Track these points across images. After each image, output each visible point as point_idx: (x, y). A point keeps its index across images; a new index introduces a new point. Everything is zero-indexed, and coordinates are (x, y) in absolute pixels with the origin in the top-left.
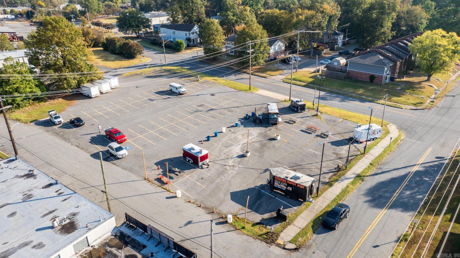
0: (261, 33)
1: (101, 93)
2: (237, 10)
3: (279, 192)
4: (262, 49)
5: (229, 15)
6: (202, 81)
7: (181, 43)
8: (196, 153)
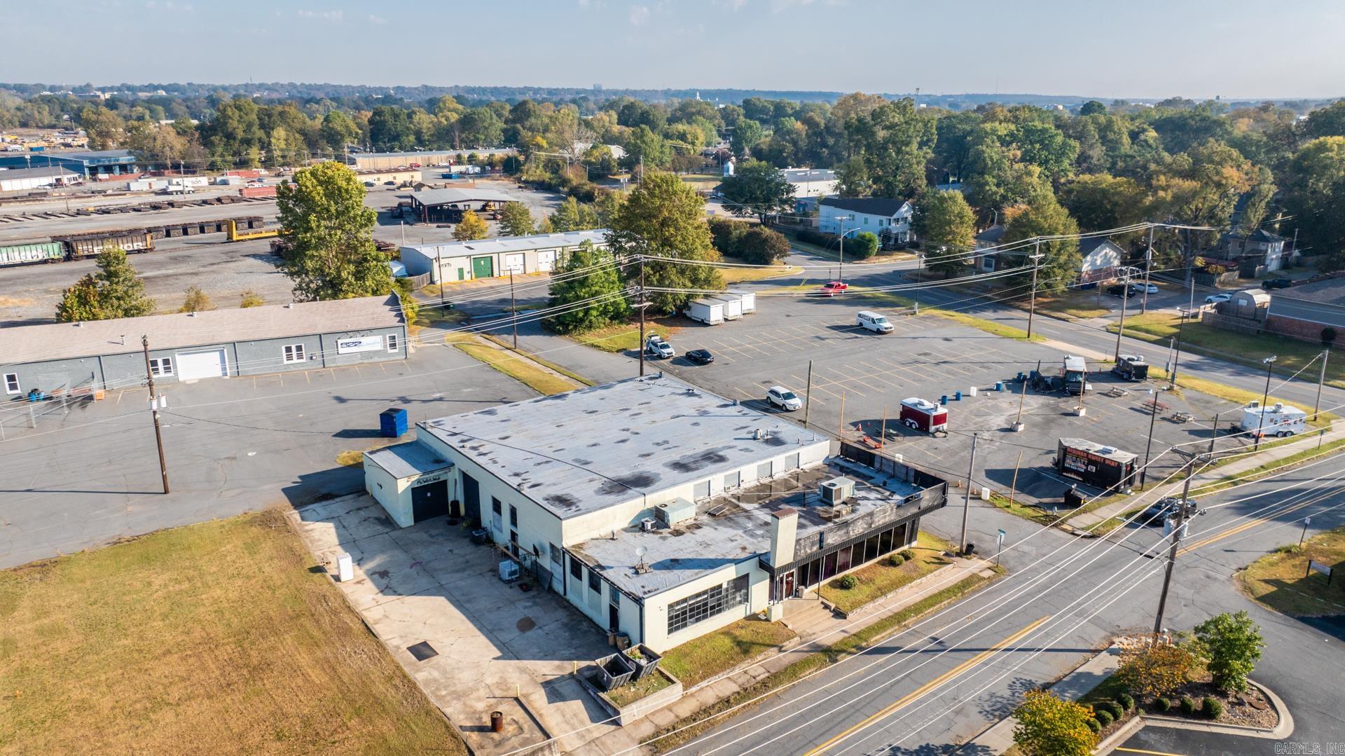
0: (1064, 225)
1: (726, 320)
2: (1009, 172)
3: (1073, 476)
4: (1063, 258)
5: (987, 183)
6: (921, 314)
7: (870, 240)
8: (927, 410)
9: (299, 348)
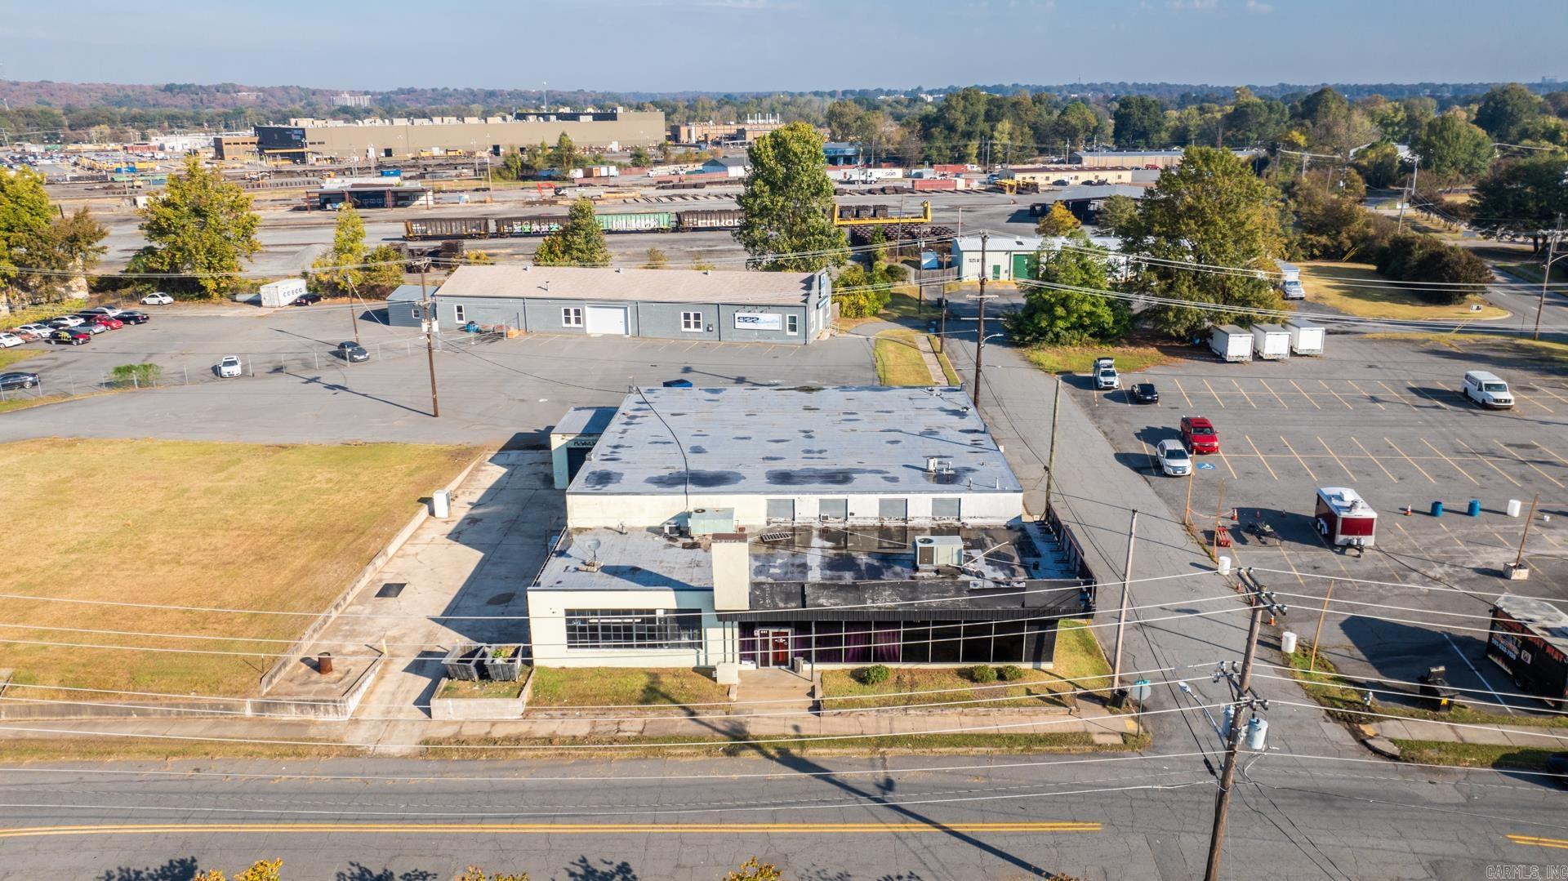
3: (1499, 663)
8: (1339, 508)
9: (697, 316)
